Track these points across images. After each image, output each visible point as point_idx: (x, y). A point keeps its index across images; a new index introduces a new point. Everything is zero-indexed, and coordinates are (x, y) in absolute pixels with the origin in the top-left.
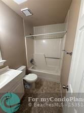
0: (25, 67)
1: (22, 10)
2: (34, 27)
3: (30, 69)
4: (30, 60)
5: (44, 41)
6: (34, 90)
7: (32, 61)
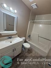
0: (25, 38)
1: (32, 5)
2: (36, 16)
3: (27, 40)
4: (29, 35)
5: (41, 25)
6: (26, 53)
7: (29, 36)
